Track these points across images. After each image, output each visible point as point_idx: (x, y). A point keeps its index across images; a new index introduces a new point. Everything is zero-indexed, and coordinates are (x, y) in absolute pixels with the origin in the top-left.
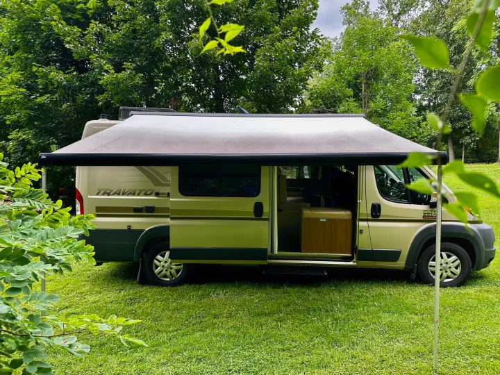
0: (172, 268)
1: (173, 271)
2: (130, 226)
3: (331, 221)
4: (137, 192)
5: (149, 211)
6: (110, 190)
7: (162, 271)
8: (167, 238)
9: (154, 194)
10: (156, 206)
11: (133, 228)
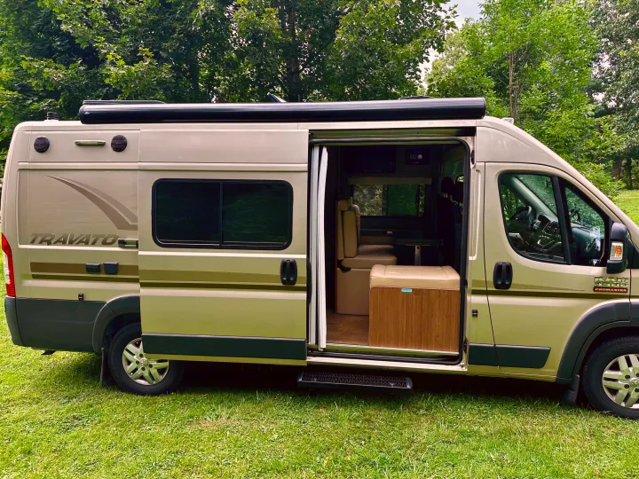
0: (151, 366)
1: (154, 371)
2: (82, 296)
3: (421, 294)
4: (91, 240)
5: (110, 271)
6: (51, 235)
7: (136, 369)
8: (137, 318)
9: (117, 242)
10: (120, 264)
11: (88, 298)
